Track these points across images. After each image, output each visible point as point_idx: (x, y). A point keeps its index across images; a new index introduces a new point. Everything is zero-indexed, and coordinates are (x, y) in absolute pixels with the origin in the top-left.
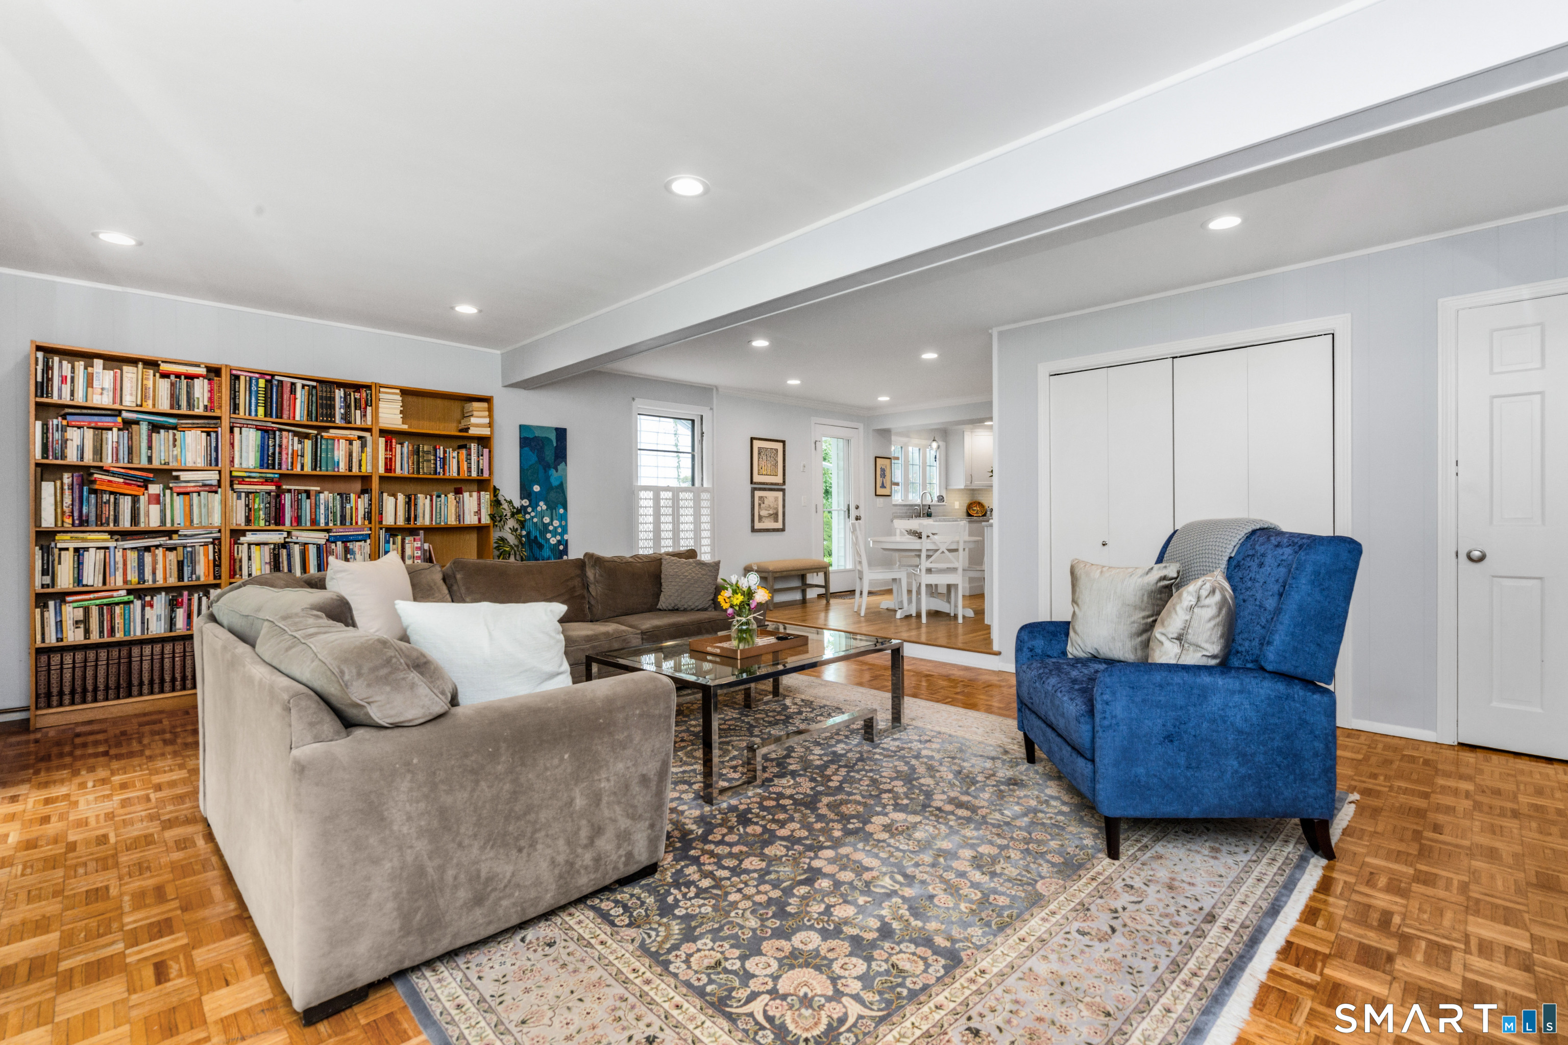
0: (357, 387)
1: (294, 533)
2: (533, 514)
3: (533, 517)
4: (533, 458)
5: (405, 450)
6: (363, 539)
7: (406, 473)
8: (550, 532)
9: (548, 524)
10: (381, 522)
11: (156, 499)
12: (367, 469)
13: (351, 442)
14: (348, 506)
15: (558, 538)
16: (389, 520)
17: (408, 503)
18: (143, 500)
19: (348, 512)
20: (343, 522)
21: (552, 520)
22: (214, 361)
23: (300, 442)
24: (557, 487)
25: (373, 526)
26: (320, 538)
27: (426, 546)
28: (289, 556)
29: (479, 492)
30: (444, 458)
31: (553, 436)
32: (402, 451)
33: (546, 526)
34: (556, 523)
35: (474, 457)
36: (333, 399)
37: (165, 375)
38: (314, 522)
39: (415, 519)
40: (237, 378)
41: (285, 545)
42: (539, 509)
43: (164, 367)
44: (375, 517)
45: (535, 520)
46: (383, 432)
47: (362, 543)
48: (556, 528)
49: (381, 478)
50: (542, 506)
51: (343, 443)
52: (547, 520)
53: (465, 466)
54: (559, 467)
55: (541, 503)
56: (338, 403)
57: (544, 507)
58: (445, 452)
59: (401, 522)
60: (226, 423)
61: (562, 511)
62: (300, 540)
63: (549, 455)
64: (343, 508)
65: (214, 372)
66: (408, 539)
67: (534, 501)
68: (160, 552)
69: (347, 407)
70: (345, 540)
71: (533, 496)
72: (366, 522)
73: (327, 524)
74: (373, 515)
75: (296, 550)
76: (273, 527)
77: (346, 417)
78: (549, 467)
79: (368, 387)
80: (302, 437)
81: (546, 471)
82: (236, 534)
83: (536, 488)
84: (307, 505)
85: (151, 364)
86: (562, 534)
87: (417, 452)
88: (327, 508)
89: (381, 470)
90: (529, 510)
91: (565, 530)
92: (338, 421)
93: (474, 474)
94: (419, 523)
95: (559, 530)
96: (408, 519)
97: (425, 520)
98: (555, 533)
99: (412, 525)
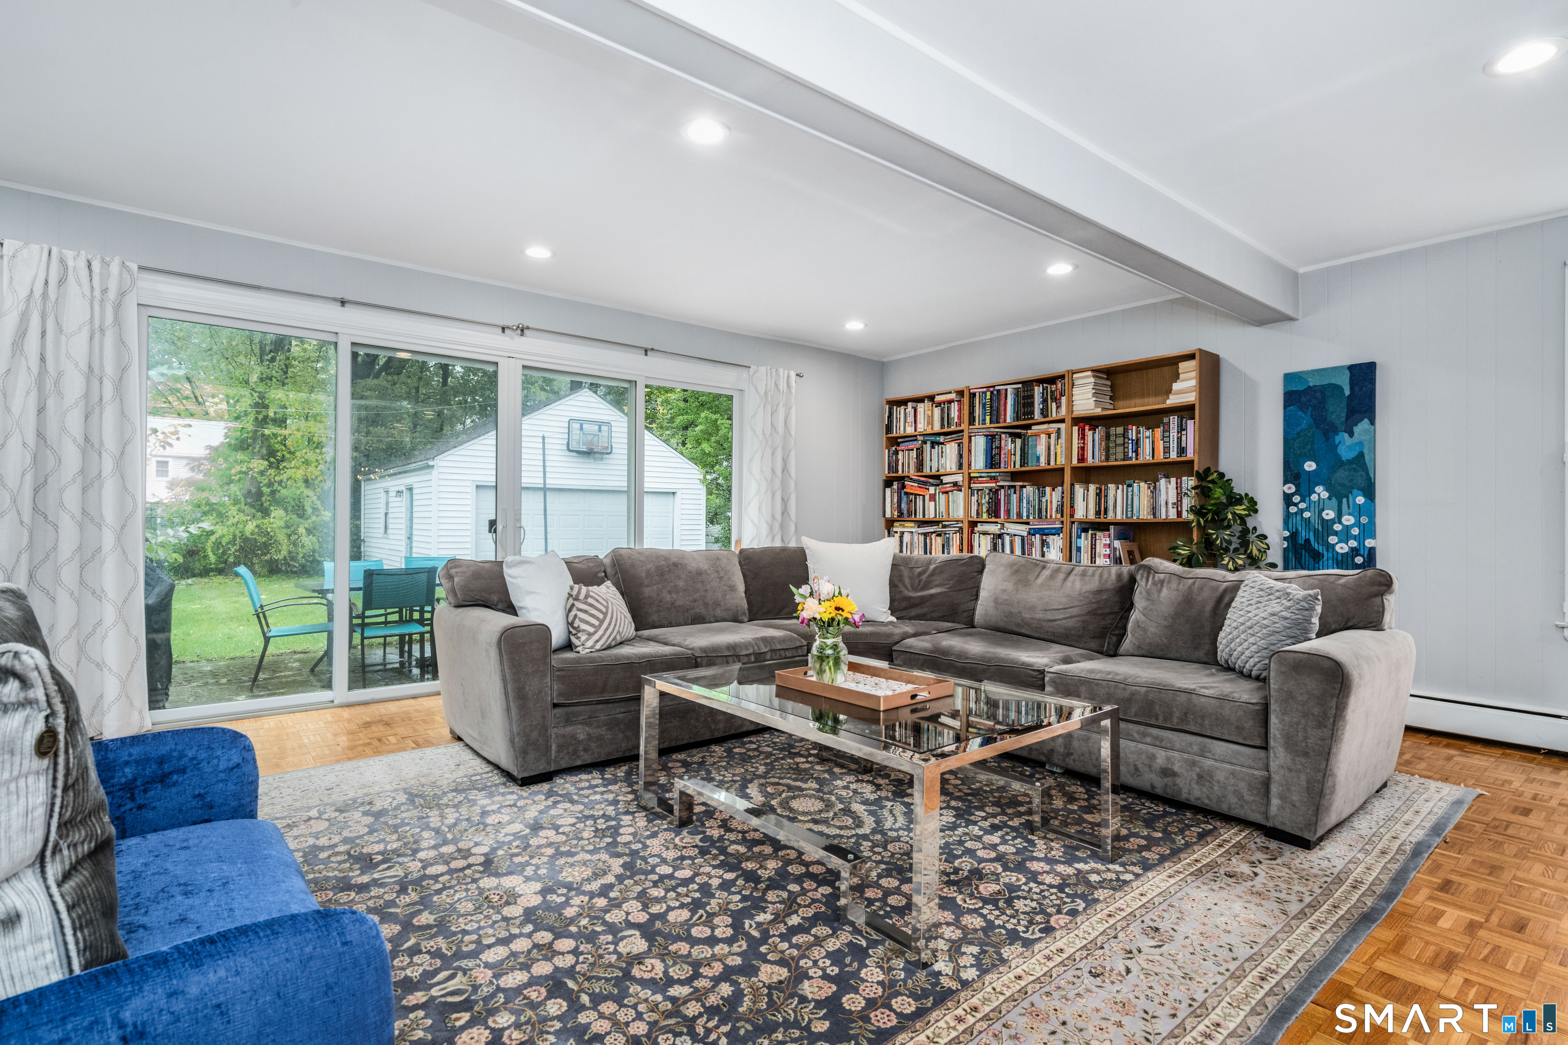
0: (1052, 380)
1: (1006, 525)
2: (1302, 506)
3: (1302, 511)
4: (1305, 420)
5: (1097, 436)
6: (1057, 532)
7: (1097, 462)
8: (1336, 533)
9: (1333, 521)
10: (1072, 516)
11: (933, 498)
12: (1061, 461)
13: (1049, 436)
14: (1044, 500)
15: (1353, 543)
16: (1080, 514)
17: (1098, 495)
18: (927, 497)
19: (1044, 505)
20: (1040, 517)
21: (1340, 515)
22: (960, 386)
23: (1013, 442)
24: (1351, 462)
25: (1064, 519)
26: (1022, 530)
27: (1117, 544)
28: (1003, 545)
29: (1179, 478)
30: (1138, 440)
31: (1344, 382)
32: (1094, 438)
33: (1327, 526)
34: (1348, 520)
35: (1174, 434)
36: (1032, 396)
37: (939, 404)
38: (1019, 515)
39: (1106, 513)
40: (974, 394)
41: (1000, 536)
42: (1314, 497)
43: (938, 399)
44: (1067, 510)
45: (1307, 515)
46: (1077, 421)
47: (1056, 537)
48: (1347, 528)
49: (1074, 469)
50: (1321, 492)
51: (1043, 436)
52: (1329, 514)
53: (1160, 445)
54: (1357, 429)
55: (1319, 489)
56: (1037, 399)
57: (1324, 495)
58: (1138, 432)
59: (1092, 516)
60: (966, 434)
61: (1360, 500)
62: (1010, 531)
63: (1337, 412)
64: (1040, 501)
65: (960, 393)
66: (1099, 534)
67: (1304, 487)
68: (933, 536)
69: (1045, 401)
70: (1044, 533)
71: (1304, 477)
72: (1059, 516)
73: (1028, 517)
74: (1067, 507)
75: (1007, 539)
76: (993, 519)
77: (1045, 412)
78: (1336, 431)
79: (1062, 377)
80: (1015, 436)
81: (1327, 439)
82: (973, 524)
83: (1310, 466)
84: (1014, 498)
85: (931, 398)
86: (1359, 539)
87: (1108, 437)
88: (1028, 503)
89: (1075, 461)
90: (1296, 499)
91: (1369, 530)
92: (1037, 416)
93: (1173, 455)
94: (1110, 516)
95: (1355, 531)
96: (1098, 513)
97: (1117, 514)
98: (1345, 535)
99: (1102, 520)
